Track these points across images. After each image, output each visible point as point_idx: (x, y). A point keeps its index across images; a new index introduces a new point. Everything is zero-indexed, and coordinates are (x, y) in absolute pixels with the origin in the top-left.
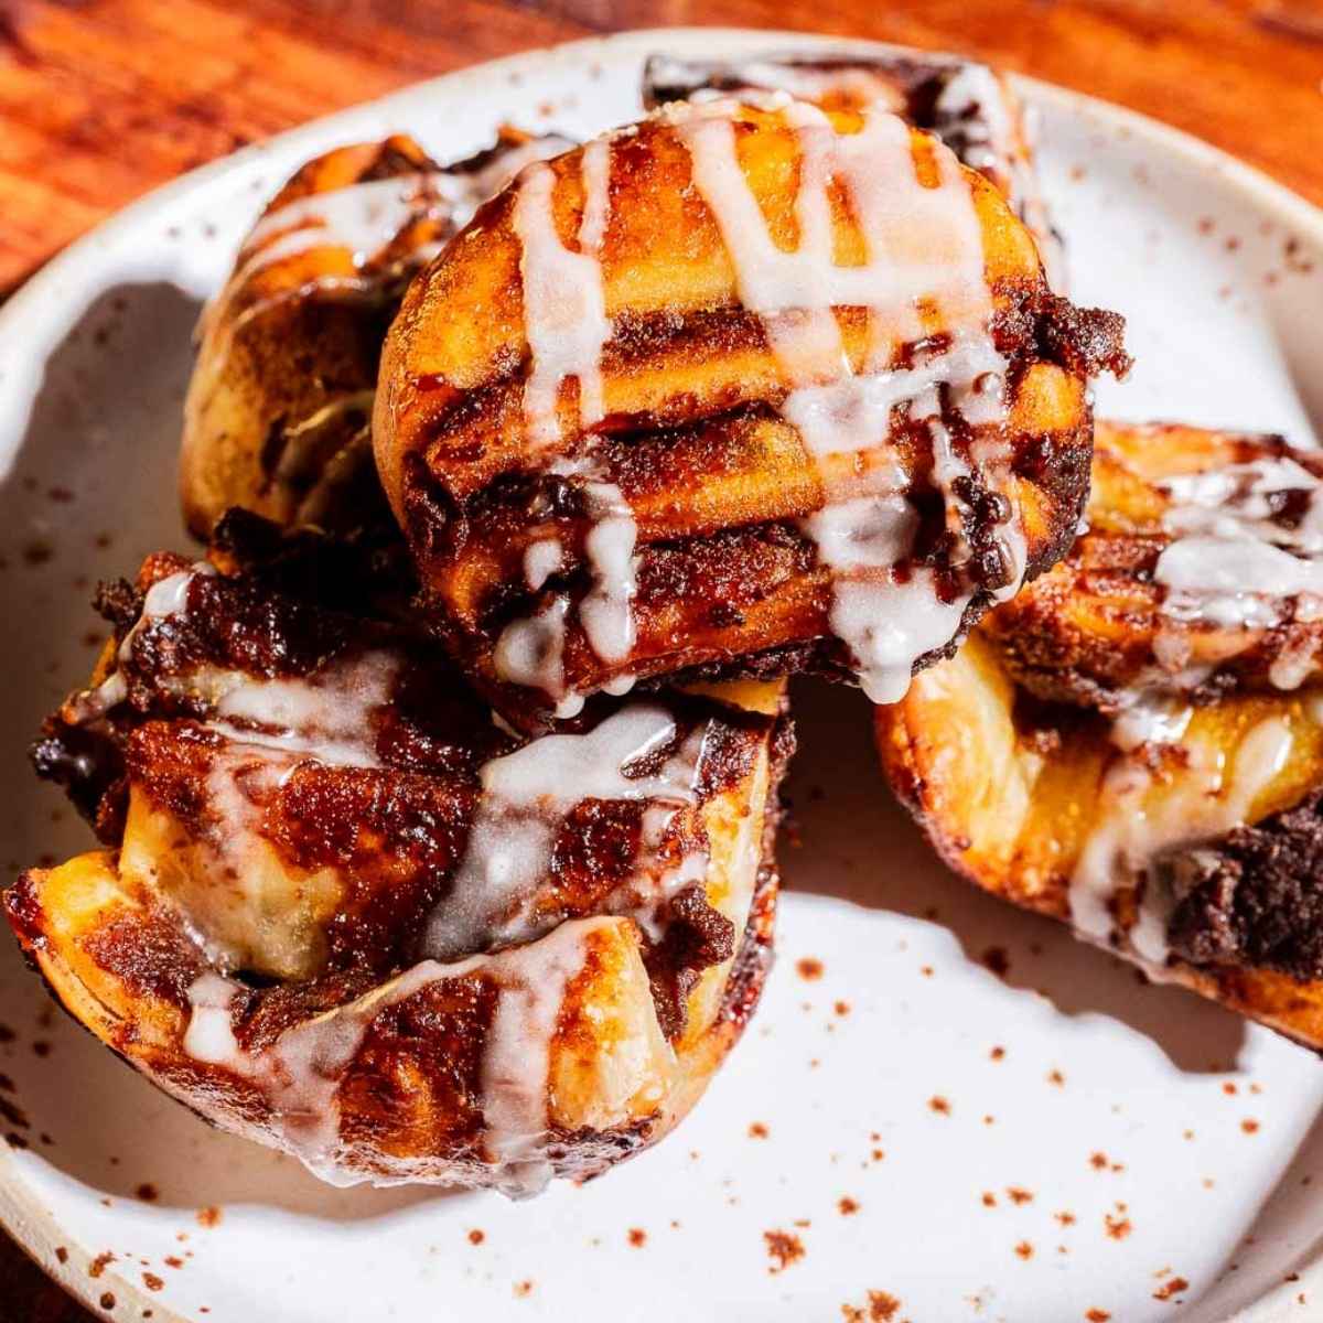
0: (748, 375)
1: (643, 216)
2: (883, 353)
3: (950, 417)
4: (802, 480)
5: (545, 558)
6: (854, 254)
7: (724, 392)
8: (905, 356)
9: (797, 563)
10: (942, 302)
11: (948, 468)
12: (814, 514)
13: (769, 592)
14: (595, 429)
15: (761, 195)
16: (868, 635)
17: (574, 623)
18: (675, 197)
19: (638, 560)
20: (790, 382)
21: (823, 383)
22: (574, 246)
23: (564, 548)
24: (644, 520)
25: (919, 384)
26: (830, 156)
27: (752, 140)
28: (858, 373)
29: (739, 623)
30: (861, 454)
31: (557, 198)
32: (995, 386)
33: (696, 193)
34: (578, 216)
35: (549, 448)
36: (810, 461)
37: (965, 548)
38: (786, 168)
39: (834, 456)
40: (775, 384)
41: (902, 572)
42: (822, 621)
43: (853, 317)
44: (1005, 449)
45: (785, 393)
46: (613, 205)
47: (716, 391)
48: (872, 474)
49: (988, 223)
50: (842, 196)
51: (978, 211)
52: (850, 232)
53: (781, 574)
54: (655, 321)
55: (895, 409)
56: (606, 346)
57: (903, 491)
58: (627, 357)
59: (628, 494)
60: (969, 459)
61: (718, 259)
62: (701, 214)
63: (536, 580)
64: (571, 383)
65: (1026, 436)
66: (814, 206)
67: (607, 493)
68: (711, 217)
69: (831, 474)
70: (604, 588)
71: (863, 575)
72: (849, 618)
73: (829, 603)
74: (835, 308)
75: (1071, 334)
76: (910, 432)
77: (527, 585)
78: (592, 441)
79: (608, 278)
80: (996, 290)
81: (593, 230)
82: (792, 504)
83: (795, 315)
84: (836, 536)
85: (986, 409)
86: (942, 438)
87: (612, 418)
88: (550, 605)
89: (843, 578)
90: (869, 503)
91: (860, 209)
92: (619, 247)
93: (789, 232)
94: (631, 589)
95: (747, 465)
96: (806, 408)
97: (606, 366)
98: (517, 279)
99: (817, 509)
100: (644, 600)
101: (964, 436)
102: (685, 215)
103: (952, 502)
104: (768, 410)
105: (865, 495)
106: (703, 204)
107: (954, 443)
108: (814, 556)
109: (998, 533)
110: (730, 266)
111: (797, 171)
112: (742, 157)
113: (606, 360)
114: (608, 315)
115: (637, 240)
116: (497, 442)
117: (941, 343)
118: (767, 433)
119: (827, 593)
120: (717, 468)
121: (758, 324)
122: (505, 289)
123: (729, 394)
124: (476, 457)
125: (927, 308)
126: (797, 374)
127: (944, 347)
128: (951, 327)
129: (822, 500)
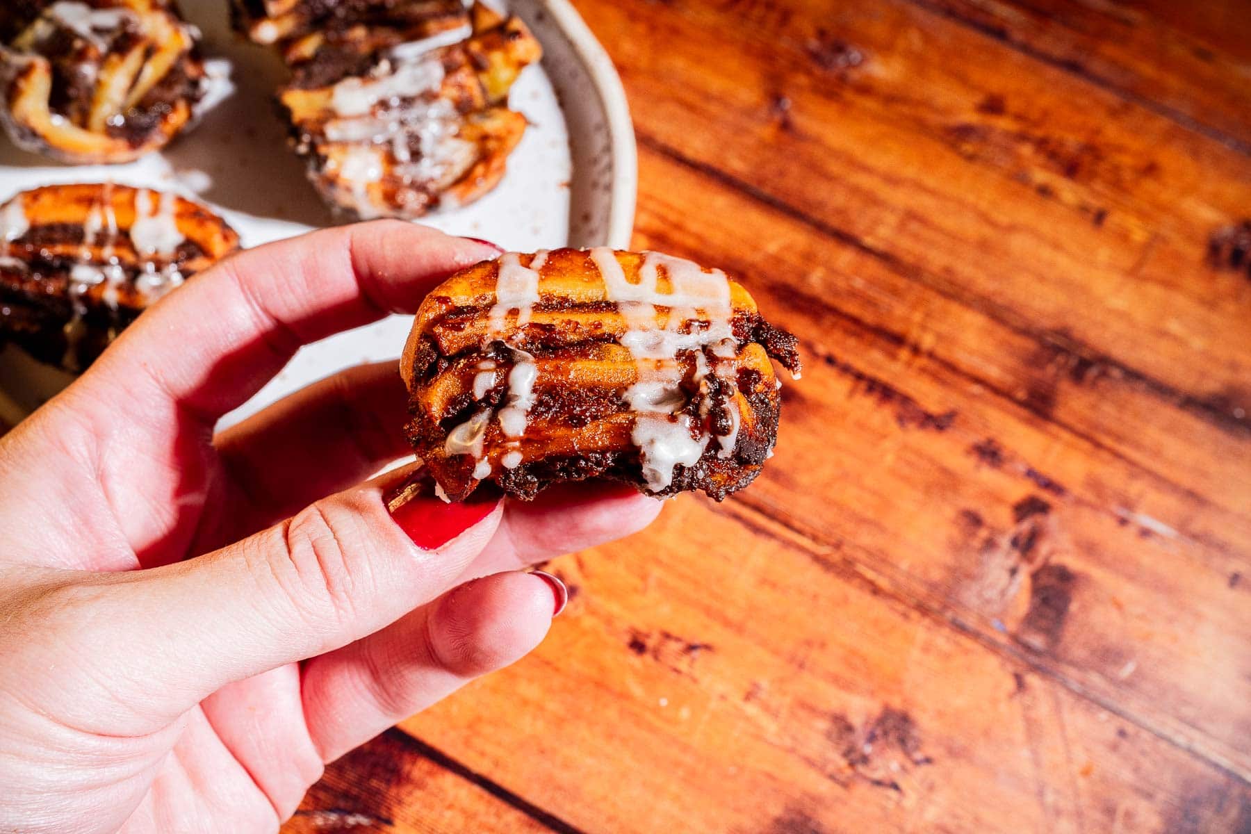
0: (608, 323)
1: (565, 264)
2: (675, 322)
3: (707, 354)
4: (627, 366)
5: (485, 381)
6: (666, 290)
7: (593, 324)
8: (687, 327)
9: (619, 409)
10: (707, 310)
11: (704, 370)
12: (632, 386)
13: (602, 417)
14: (524, 330)
15: (623, 266)
16: (652, 442)
17: (494, 420)
19: (535, 396)
20: (628, 327)
21: (644, 330)
22: (528, 267)
23: (497, 376)
24: (541, 372)
25: (692, 341)
26: (659, 259)
28: (662, 330)
30: (660, 361)
32: (731, 345)
33: (591, 261)
34: (532, 259)
35: (498, 333)
36: (632, 361)
37: (708, 403)
38: (637, 260)
39: (646, 359)
40: (619, 328)
41: (673, 418)
42: (629, 438)
43: (662, 310)
44: (735, 372)
45: (623, 332)
46: (549, 258)
47: (590, 324)
48: (664, 370)
50: (663, 271)
52: (665, 282)
54: (563, 300)
55: (679, 350)
56: (535, 303)
58: (545, 308)
59: (537, 358)
60: (714, 369)
61: (598, 283)
62: (592, 268)
63: (479, 393)
64: (514, 312)
65: (745, 369)
66: (649, 273)
67: (525, 354)
68: (596, 268)
69: (643, 367)
70: (514, 404)
71: (652, 416)
72: (640, 436)
73: (632, 429)
74: (655, 306)
76: (685, 356)
77: (472, 394)
79: (542, 280)
81: (539, 263)
82: (620, 380)
83: (634, 303)
84: (643, 396)
85: (726, 353)
86: (701, 360)
87: (534, 325)
88: (482, 412)
89: (642, 415)
90: (661, 384)
91: (672, 276)
92: (549, 271)
93: (635, 279)
94: (528, 407)
95: (599, 358)
96: (633, 340)
97: (534, 309)
98: (497, 273)
99: (634, 384)
100: (533, 412)
101: (713, 360)
102: (585, 266)
103: (703, 383)
104: (614, 340)
105: (659, 380)
106: (593, 264)
107: (707, 362)
108: (628, 408)
110: (604, 288)
111: (642, 262)
112: (616, 258)
113: (535, 307)
114: (539, 294)
115: (559, 271)
116: (472, 325)
117: (706, 325)
118: (614, 348)
119: (633, 423)
120: (584, 356)
121: (615, 306)
123: (596, 325)
124: (460, 329)
125: (700, 312)
126: (631, 323)
127: (707, 327)
128: (711, 318)
129: (637, 379)
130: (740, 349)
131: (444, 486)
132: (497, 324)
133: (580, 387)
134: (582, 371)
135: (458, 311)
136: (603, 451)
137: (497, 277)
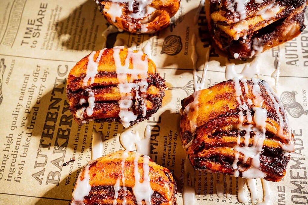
0: (113, 80)
1: (106, 59)
2: (132, 81)
3: (139, 91)
4: (118, 95)
5: (82, 101)
6: (131, 67)
7: (110, 83)
8: (135, 81)
9: (116, 107)
10: (141, 75)
11: (137, 97)
13: (112, 110)
14: (92, 85)
15: (121, 58)
16: (123, 117)
17: (85, 111)
18: (109, 57)
19: (95, 103)
21: (123, 83)
22: (95, 61)
23: (85, 100)
24: (96, 98)
25: (136, 86)
26: (131, 55)
27: (122, 52)
28: (128, 82)
29: (107, 113)
30: (126, 93)
31: (95, 55)
32: (146, 87)
33: (113, 57)
34: (97, 58)
35: (86, 86)
36: (120, 93)
37: (137, 107)
38: (125, 56)
39: (123, 93)
40: (117, 83)
41: (129, 110)
42: (118, 115)
43: (129, 75)
44: (145, 96)
45: (118, 84)
46: (102, 57)
47: (109, 82)
48: (127, 96)
49: (150, 66)
50: (131, 60)
51: (148, 64)
52: (131, 65)
53: (114, 108)
54: (104, 72)
55: (133, 88)
56: (96, 75)
57: (131, 99)
58: (99, 76)
59: (95, 94)
60: (141, 96)
61: (113, 66)
62: (113, 60)
63: (81, 104)
64: (91, 78)
65: (149, 94)
66: (127, 61)
67: (91, 93)
69: (122, 95)
70: (90, 106)
71: (124, 109)
72: (121, 115)
73: (119, 113)
74: (127, 74)
75: (157, 82)
76: (133, 92)
78: (91, 86)
79: (99, 66)
80: (149, 75)
81: (98, 60)
82: (116, 99)
83: (122, 74)
85: (144, 90)
86: (137, 93)
87: (94, 84)
88: (83, 108)
89: (121, 109)
90: (127, 100)
91: (133, 62)
92: (101, 62)
93: (123, 63)
94: (94, 107)
95: (111, 93)
96: (120, 86)
97: (96, 77)
98: (87, 65)
99: (120, 100)
100: (95, 109)
102: (111, 60)
103: (137, 101)
104: (116, 86)
106: (113, 58)
107: (139, 94)
108: (119, 106)
109: (142, 106)
110: (115, 67)
111: (127, 56)
112: (120, 54)
113: (96, 76)
114: (98, 71)
115: (104, 62)
116: (79, 85)
117: (140, 80)
118: (115, 89)
119: (119, 111)
120: (107, 92)
121: (117, 74)
122: (85, 65)
123: (111, 83)
124: (76, 86)
125: (139, 76)
126: (120, 81)
128: (141, 78)
130: (149, 87)
132: (85, 83)
134: (108, 96)
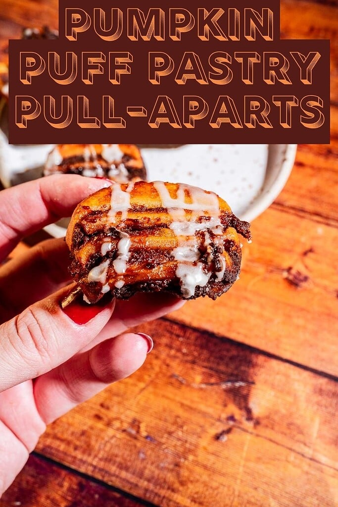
0: (164, 218)
1: (142, 189)
2: (195, 218)
3: (210, 232)
4: (173, 239)
5: (107, 247)
6: (189, 202)
7: (156, 219)
8: (200, 220)
9: (169, 260)
10: (209, 211)
11: (209, 241)
12: (175, 248)
13: (162, 264)
14: (124, 222)
15: (169, 190)
16: (185, 276)
17: (111, 265)
18: (149, 187)
19: (130, 253)
20: (172, 220)
21: (180, 222)
22: (125, 191)
23: (112, 244)
24: (133, 242)
25: (203, 226)
26: (185, 186)
28: (188, 221)
30: (187, 236)
32: (221, 228)
33: (154, 187)
34: (127, 187)
35: (112, 224)
36: (175, 236)
37: (211, 256)
38: (175, 187)
39: (181, 236)
40: (169, 220)
41: (195, 264)
42: (174, 272)
43: (188, 211)
44: (223, 241)
45: (171, 222)
46: (135, 186)
48: (190, 241)
50: (187, 192)
51: (218, 201)
52: (189, 198)
53: (165, 261)
54: (142, 207)
55: (196, 231)
56: (129, 209)
57: (197, 247)
58: (134, 211)
59: (130, 235)
60: (213, 240)
61: (158, 198)
62: (154, 191)
63: (104, 253)
64: (120, 212)
65: (227, 240)
66: (181, 193)
68: (157, 192)
69: (180, 239)
70: (120, 257)
71: (185, 263)
72: (180, 273)
73: (176, 269)
74: (185, 210)
76: (200, 234)
77: (101, 253)
78: (123, 225)
79: (132, 197)
80: (221, 212)
81: (129, 190)
82: (170, 245)
83: (175, 209)
84: (180, 254)
85: (218, 232)
86: (207, 236)
87: (129, 220)
88: (105, 261)
89: (180, 263)
90: (189, 248)
91: (191, 195)
92: (134, 193)
93: (175, 196)
94: (127, 259)
95: (160, 235)
96: (174, 226)
97: (129, 212)
100: (129, 262)
101: (212, 236)
102: (151, 190)
103: (209, 247)
104: (166, 226)
105: (188, 246)
107: (210, 237)
108: (174, 259)
109: (220, 256)
110: (160, 201)
111: (178, 188)
114: (131, 204)
115: (139, 193)
116: (100, 220)
118: (166, 230)
119: (176, 266)
120: (152, 234)
121: (166, 209)
122: (106, 196)
123: (158, 219)
124: (94, 222)
125: (206, 212)
126: (174, 218)
127: (209, 219)
128: (211, 215)
129: (177, 245)
130: (225, 230)
131: (87, 296)
132: (111, 220)
133: (151, 249)
134: (152, 241)
135: (93, 213)
136: (162, 279)
137: (111, 196)
